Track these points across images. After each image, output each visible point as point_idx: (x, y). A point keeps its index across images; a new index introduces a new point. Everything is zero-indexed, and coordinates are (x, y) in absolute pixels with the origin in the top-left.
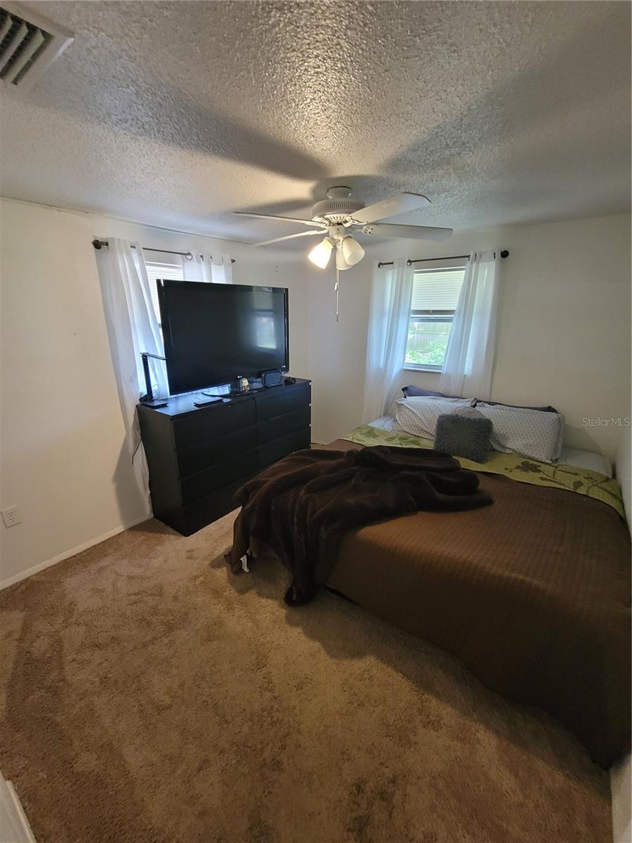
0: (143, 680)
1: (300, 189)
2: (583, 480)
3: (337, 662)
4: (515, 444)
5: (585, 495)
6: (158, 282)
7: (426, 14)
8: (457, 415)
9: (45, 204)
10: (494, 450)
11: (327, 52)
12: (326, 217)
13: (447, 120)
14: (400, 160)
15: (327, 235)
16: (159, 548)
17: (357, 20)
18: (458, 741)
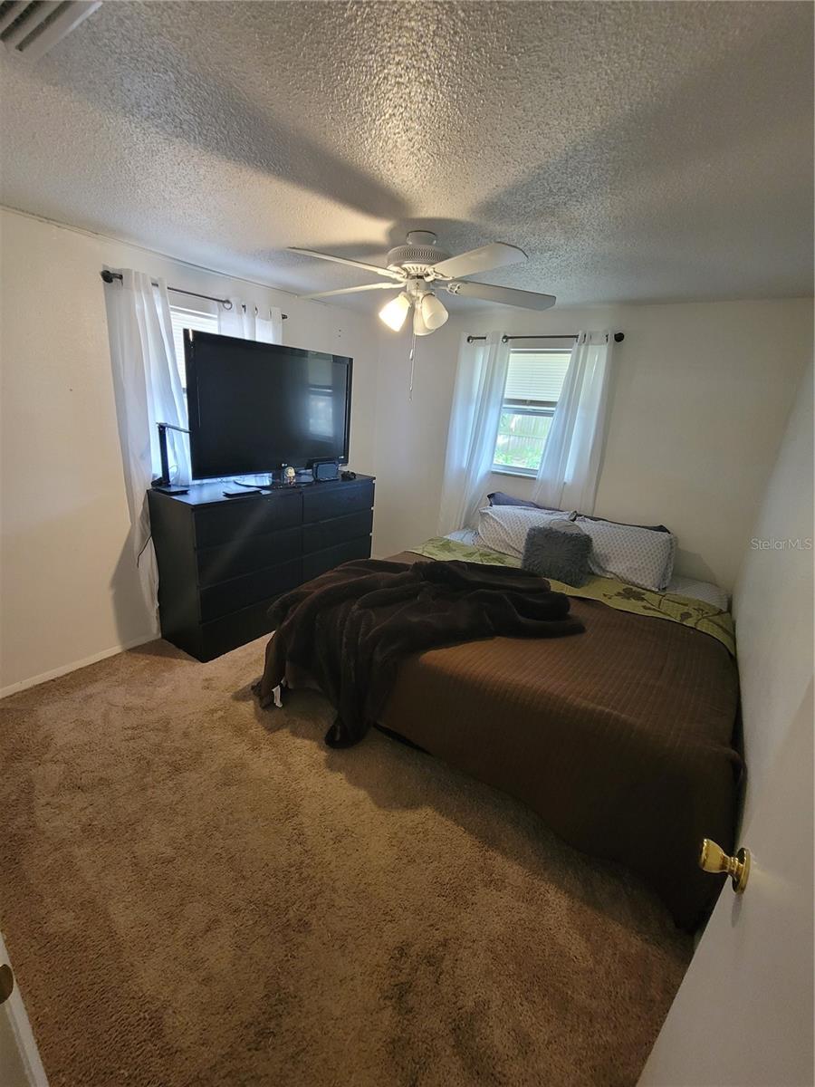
0: (140, 829)
1: (374, 229)
2: (692, 612)
3: (386, 813)
4: (616, 567)
5: (692, 628)
6: (186, 332)
7: (525, 31)
8: (551, 528)
10: (593, 574)
11: (411, 59)
12: (404, 266)
13: (550, 160)
14: (496, 204)
15: (404, 289)
16: (166, 674)
17: (446, 26)
18: (523, 901)
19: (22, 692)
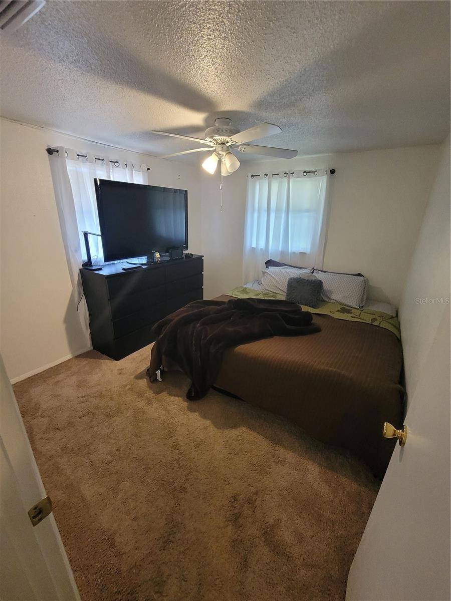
0: (92, 448)
1: (196, 118)
2: (377, 318)
4: (336, 297)
5: (379, 326)
6: (95, 180)
7: (276, 8)
8: (301, 278)
9: (11, 119)
10: (324, 301)
11: (215, 26)
12: (214, 138)
13: (292, 76)
14: (263, 102)
15: (215, 151)
16: (98, 368)
17: (234, 8)
18: (296, 470)
19: (21, 382)
